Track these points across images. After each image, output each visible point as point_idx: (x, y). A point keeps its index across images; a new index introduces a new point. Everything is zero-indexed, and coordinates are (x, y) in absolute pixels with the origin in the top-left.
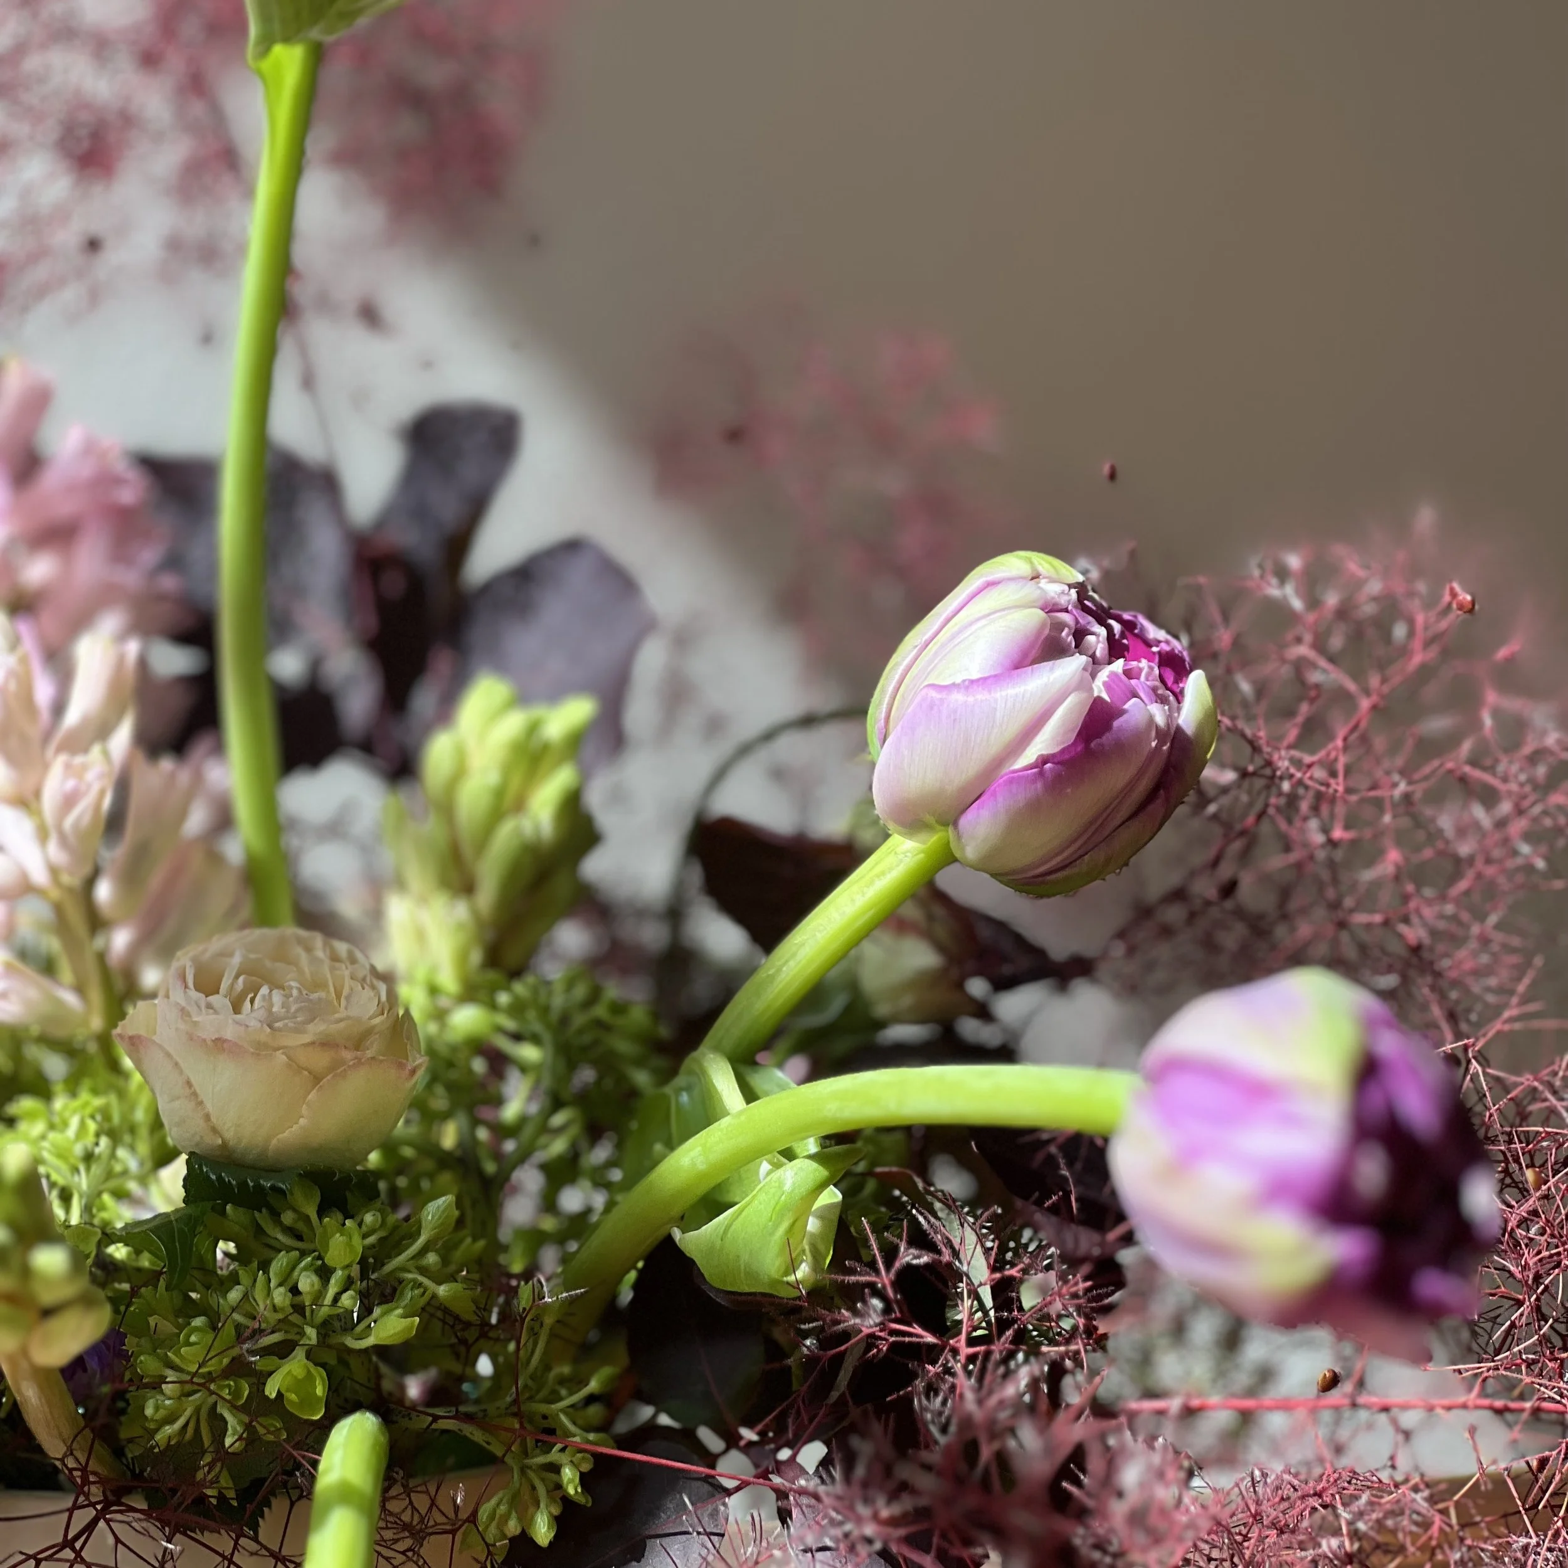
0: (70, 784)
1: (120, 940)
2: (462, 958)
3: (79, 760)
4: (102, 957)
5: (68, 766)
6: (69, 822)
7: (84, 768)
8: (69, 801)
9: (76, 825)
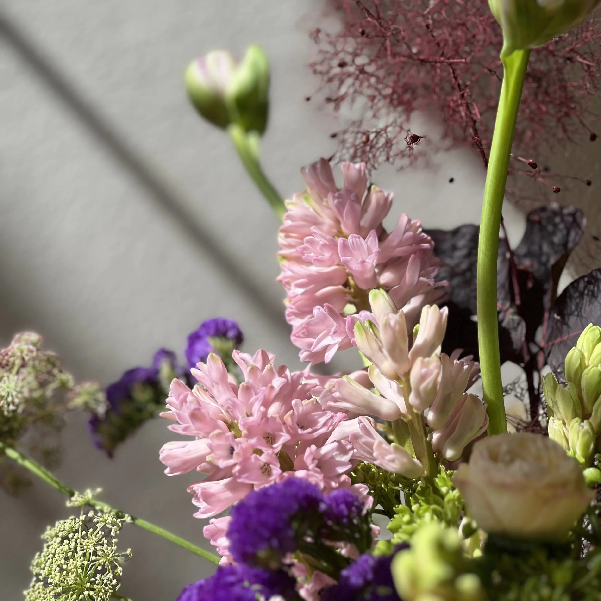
0: (424, 370)
1: (436, 436)
2: (586, 447)
3: (427, 359)
4: (429, 444)
5: (423, 362)
6: (422, 387)
7: (428, 363)
8: (423, 378)
9: (425, 388)
